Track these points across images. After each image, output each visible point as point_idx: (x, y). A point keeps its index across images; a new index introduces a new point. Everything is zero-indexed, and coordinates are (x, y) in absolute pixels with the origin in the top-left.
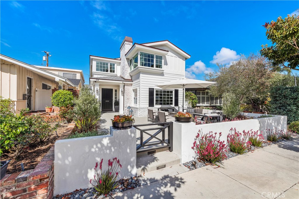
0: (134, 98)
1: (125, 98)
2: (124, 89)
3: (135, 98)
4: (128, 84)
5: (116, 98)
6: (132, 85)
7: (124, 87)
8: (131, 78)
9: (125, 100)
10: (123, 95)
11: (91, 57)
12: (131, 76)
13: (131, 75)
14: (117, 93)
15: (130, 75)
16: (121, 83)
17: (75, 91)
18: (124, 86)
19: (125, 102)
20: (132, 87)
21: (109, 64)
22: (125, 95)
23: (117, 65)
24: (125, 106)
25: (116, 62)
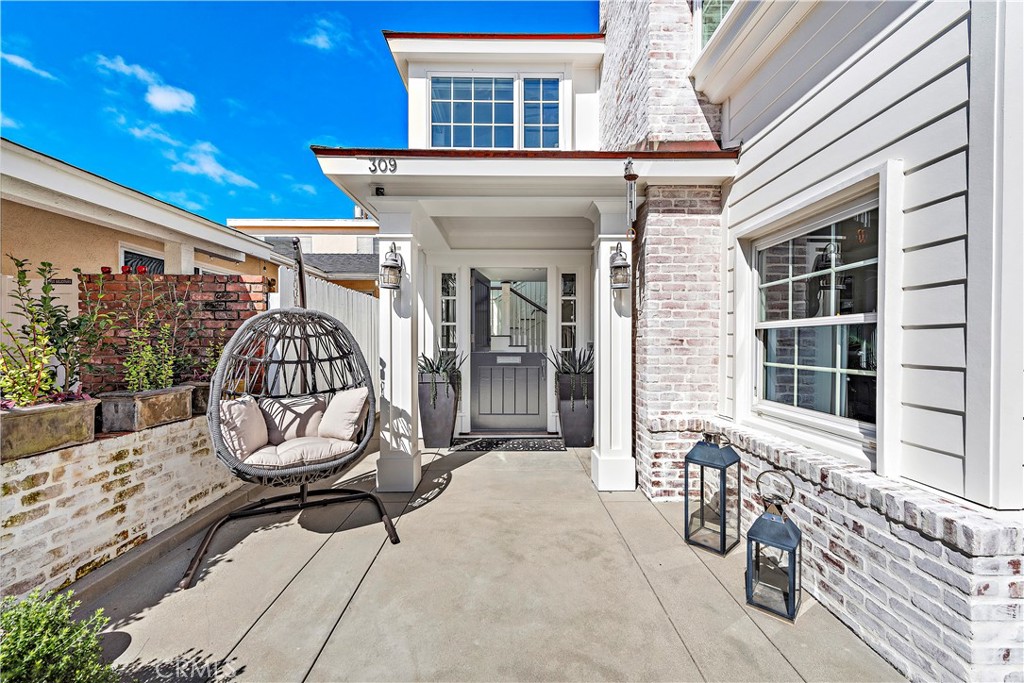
0: (764, 335)
1: (649, 336)
2: (638, 247)
3: (773, 340)
4: (685, 196)
5: (568, 336)
6: (717, 194)
7: (638, 227)
8: (717, 130)
9: (652, 356)
10: (626, 304)
11: (397, 46)
12: (715, 110)
13: (714, 96)
14: (579, 298)
15: (702, 99)
16: (604, 188)
17: (230, 288)
18: (641, 212)
19: (647, 375)
20: (729, 214)
21: (518, 88)
22: (650, 306)
23: (575, 91)
24: (650, 414)
25: (565, 62)
